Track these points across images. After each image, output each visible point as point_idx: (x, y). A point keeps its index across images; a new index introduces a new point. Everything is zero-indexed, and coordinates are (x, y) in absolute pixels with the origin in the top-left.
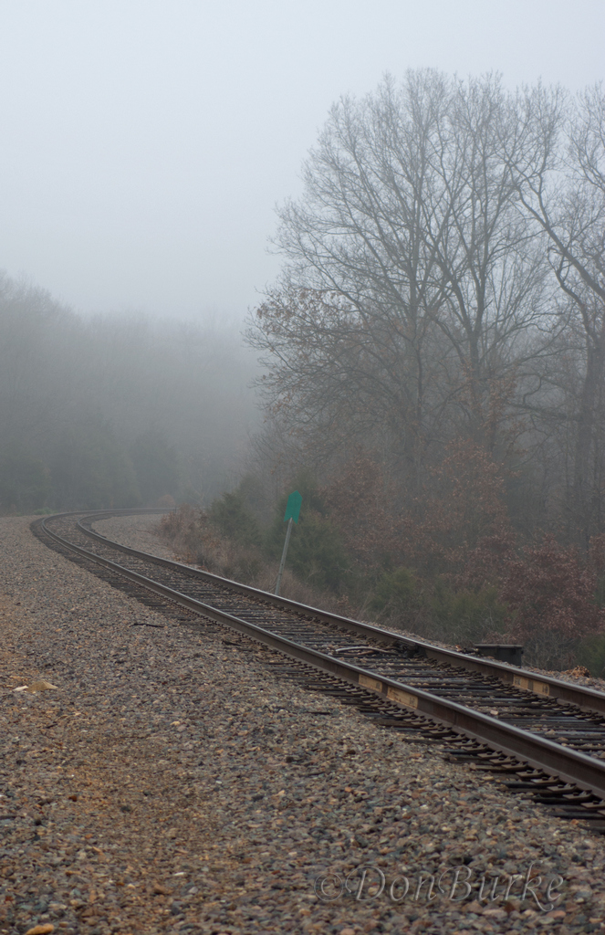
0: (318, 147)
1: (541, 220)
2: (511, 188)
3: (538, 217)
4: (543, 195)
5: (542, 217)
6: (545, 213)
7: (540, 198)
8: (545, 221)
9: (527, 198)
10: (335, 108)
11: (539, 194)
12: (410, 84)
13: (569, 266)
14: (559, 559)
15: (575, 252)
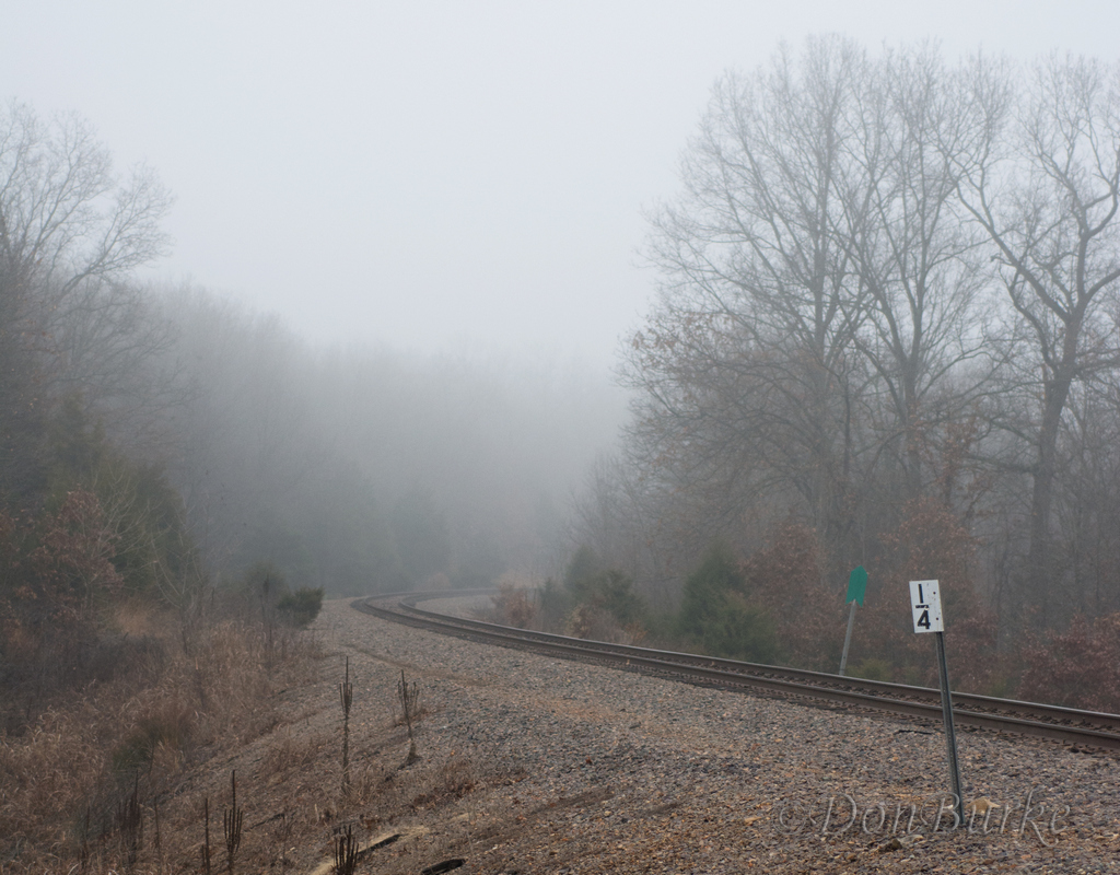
0: (699, 133)
1: (984, 223)
2: (948, 182)
3: (981, 220)
4: (986, 191)
5: (986, 219)
6: (988, 213)
7: (982, 195)
8: (988, 223)
10: (717, 85)
11: (981, 189)
12: (811, 54)
13: (1024, 282)
14: (1091, 646)
15: (1031, 264)
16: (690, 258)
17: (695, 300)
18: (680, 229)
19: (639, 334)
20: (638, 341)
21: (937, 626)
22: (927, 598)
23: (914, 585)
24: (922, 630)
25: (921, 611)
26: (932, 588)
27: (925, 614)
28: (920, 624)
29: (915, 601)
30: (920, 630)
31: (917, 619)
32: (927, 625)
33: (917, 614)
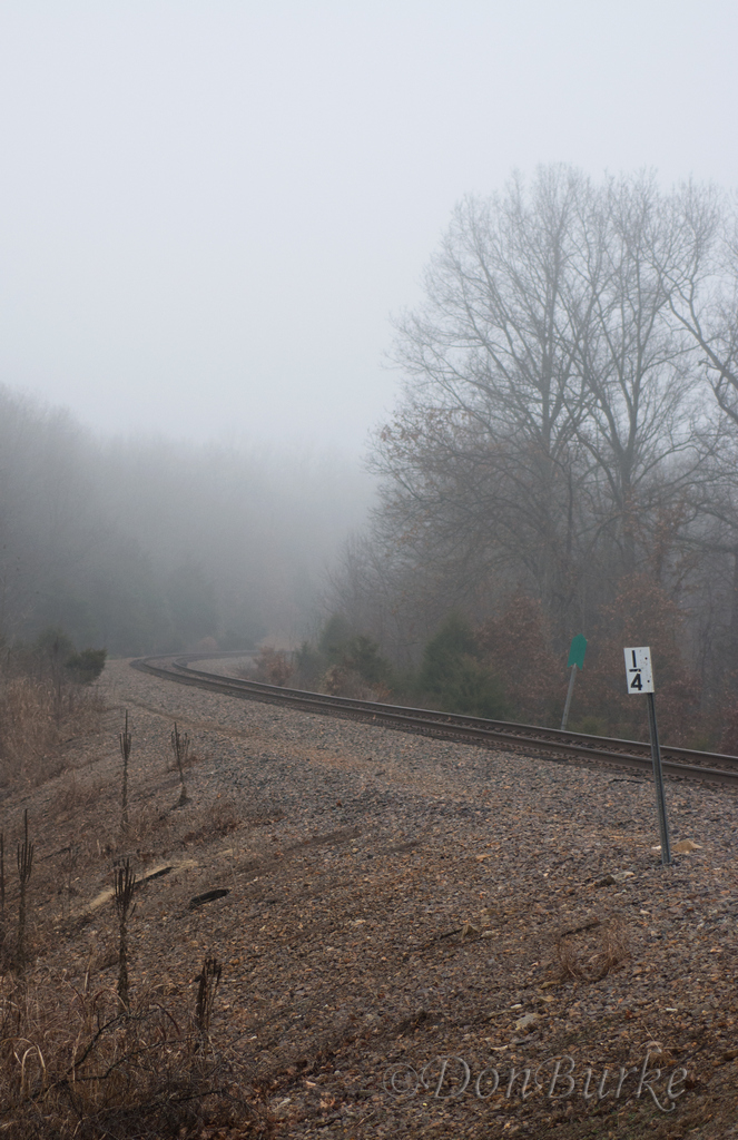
0: (441, 250)
1: (693, 332)
2: (661, 295)
3: (690, 329)
4: (695, 303)
5: (694, 327)
6: (696, 323)
7: (691, 306)
8: (697, 331)
9: (678, 307)
10: (458, 208)
11: (690, 302)
12: (541, 181)
13: (728, 384)
16: (432, 361)
17: (436, 398)
18: (423, 335)
19: (387, 427)
20: (386, 435)
21: (648, 687)
22: (640, 663)
23: (628, 651)
24: (635, 691)
25: (634, 674)
26: (644, 654)
27: (638, 677)
28: (633, 685)
29: (629, 665)
30: (633, 691)
31: (630, 681)
32: (640, 687)
33: (631, 677)
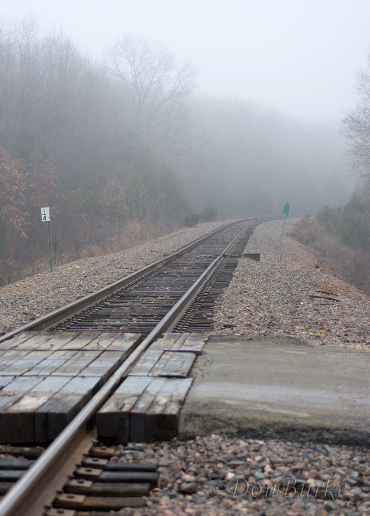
21: (48, 219)
22: (46, 212)
23: (42, 209)
24: (44, 221)
25: (44, 216)
26: (47, 210)
27: (45, 216)
28: (43, 219)
29: (42, 213)
30: (43, 221)
31: (43, 217)
32: (45, 219)
33: (43, 216)
